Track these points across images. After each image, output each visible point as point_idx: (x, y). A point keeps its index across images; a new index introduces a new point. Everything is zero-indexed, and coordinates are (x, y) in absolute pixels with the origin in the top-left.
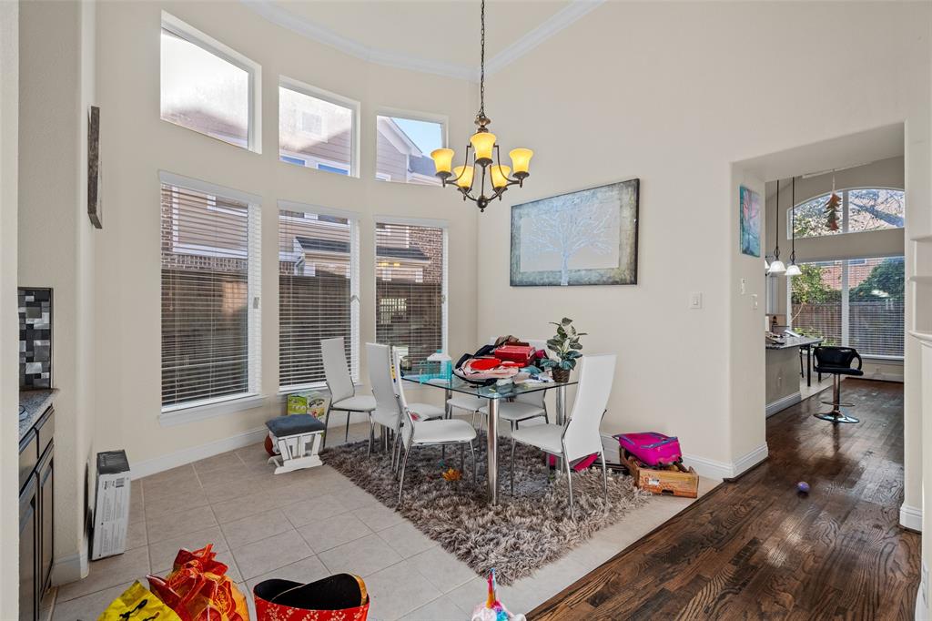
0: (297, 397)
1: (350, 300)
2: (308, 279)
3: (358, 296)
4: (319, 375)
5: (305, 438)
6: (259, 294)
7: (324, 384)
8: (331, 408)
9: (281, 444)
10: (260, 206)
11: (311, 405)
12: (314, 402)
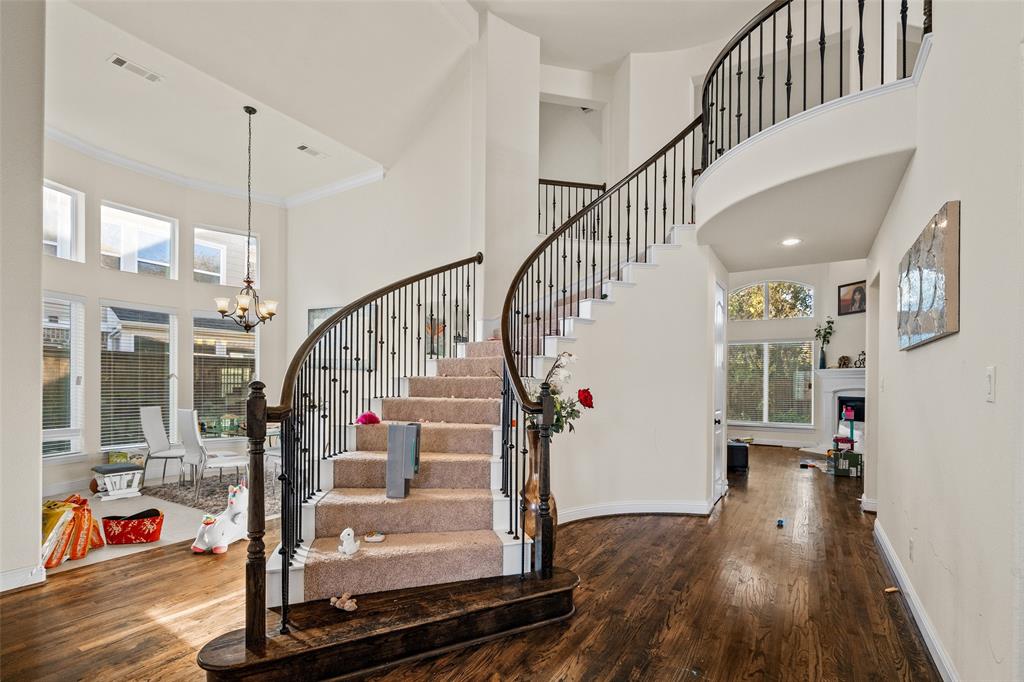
0: (119, 454)
1: (169, 377)
2: (126, 355)
3: (176, 374)
4: (138, 436)
5: (127, 476)
6: (81, 373)
7: (145, 444)
8: (149, 457)
9: (108, 481)
10: (84, 304)
11: (131, 458)
12: (134, 456)
